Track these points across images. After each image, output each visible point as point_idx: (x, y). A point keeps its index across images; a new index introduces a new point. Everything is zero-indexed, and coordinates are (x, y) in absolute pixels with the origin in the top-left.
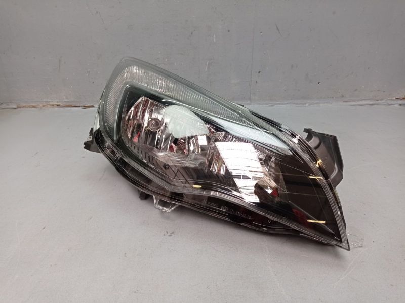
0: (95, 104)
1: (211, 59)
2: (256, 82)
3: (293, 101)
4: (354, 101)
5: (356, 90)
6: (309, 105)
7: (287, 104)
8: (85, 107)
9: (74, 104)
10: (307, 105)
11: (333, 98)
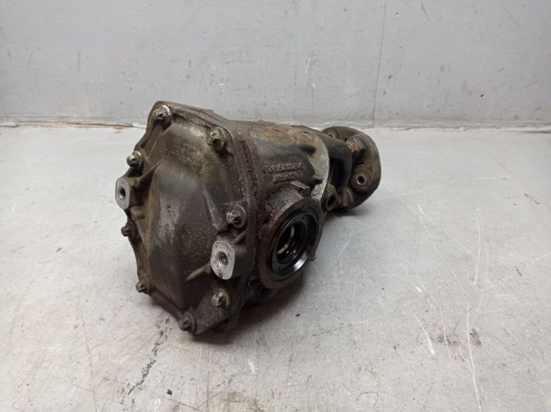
0: (134, 122)
1: (315, 55)
2: (384, 93)
3: (438, 123)
4: (535, 125)
5: (539, 108)
6: (465, 130)
7: (431, 127)
8: (120, 127)
9: (102, 122)
10: (461, 129)
11: (501, 120)
